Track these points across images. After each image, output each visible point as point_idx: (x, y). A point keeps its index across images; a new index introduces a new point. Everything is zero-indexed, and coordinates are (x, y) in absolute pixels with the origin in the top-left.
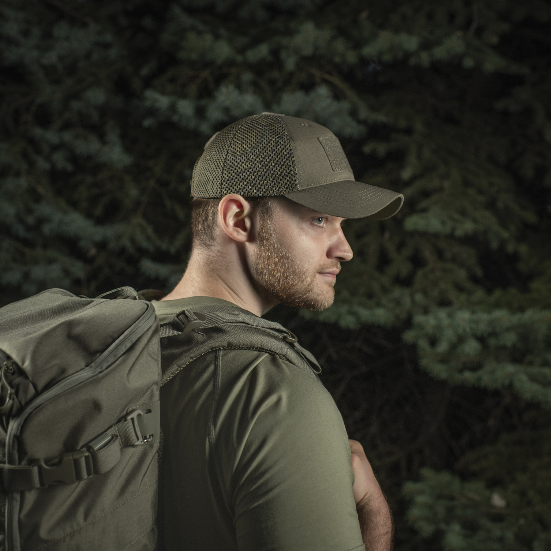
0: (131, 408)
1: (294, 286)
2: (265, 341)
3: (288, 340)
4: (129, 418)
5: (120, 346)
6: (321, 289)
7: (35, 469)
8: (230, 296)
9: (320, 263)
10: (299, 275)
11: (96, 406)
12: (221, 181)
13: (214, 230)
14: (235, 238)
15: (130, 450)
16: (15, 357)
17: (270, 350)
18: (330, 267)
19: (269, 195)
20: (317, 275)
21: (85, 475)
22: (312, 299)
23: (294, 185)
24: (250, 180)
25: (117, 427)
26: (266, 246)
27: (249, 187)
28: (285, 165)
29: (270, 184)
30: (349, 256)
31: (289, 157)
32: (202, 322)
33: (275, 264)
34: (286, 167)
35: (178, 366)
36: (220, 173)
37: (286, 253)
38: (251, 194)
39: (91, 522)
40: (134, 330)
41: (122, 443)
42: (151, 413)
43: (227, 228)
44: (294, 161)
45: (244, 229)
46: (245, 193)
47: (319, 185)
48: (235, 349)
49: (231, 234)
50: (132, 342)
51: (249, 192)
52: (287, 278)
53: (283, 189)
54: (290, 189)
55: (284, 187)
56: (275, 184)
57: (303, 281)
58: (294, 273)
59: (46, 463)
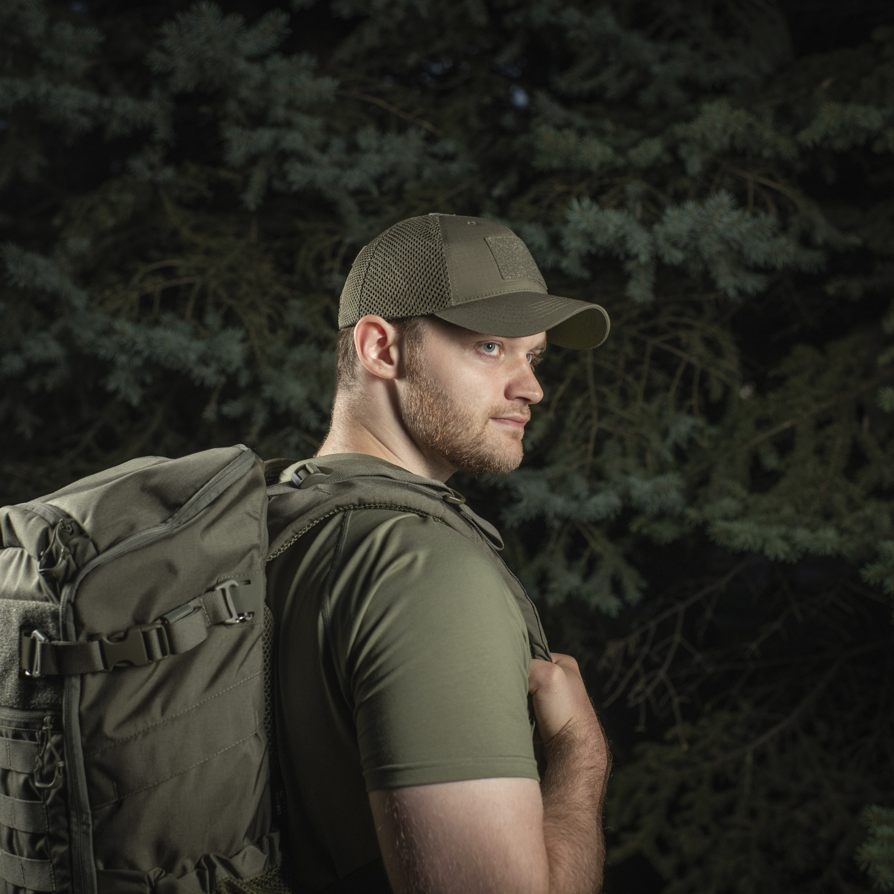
0: (222, 578)
1: (457, 436)
2: (410, 497)
3: (449, 501)
4: (218, 588)
5: (202, 497)
6: (497, 442)
7: (95, 645)
8: (379, 451)
9: (493, 405)
10: (462, 420)
11: (171, 569)
12: (360, 302)
13: (356, 366)
14: (376, 373)
15: (222, 631)
16: (75, 515)
17: (419, 510)
18: (509, 411)
19: (414, 315)
20: (491, 422)
21: (158, 654)
22: (486, 455)
23: (447, 300)
24: (392, 297)
25: (203, 599)
26: (417, 383)
27: (390, 306)
28: (434, 274)
29: (416, 300)
30: (536, 396)
31: (439, 264)
32: (326, 475)
33: (430, 407)
34: (435, 276)
35: (293, 531)
36: (359, 292)
37: (442, 391)
38: (393, 314)
39: (170, 718)
40: (222, 477)
41: (210, 620)
42: (249, 585)
43: (364, 359)
44: (446, 268)
45: (390, 362)
46: (386, 314)
47: (481, 299)
48: (370, 508)
49: (371, 368)
50: (218, 492)
51: (390, 312)
52: (446, 424)
53: (432, 305)
54: (441, 306)
55: (434, 302)
56: (422, 300)
57: (468, 429)
58: (454, 417)
59: (108, 638)
